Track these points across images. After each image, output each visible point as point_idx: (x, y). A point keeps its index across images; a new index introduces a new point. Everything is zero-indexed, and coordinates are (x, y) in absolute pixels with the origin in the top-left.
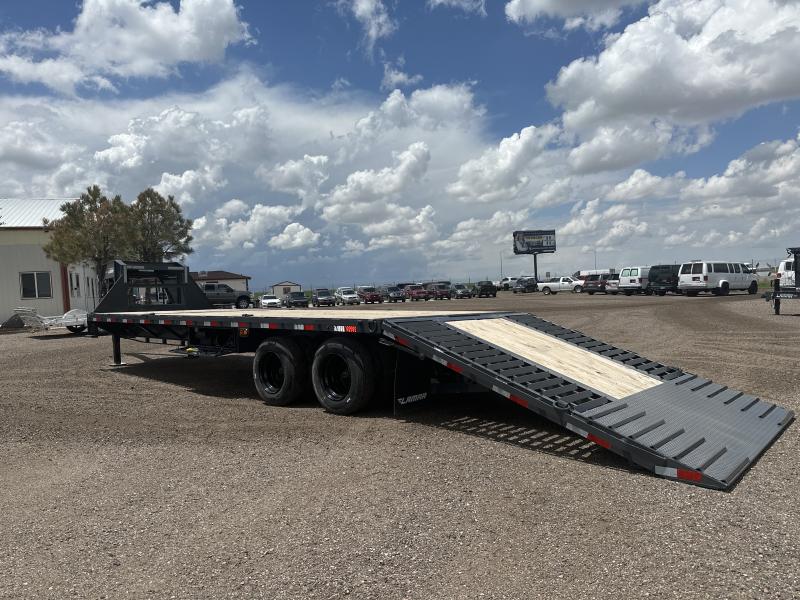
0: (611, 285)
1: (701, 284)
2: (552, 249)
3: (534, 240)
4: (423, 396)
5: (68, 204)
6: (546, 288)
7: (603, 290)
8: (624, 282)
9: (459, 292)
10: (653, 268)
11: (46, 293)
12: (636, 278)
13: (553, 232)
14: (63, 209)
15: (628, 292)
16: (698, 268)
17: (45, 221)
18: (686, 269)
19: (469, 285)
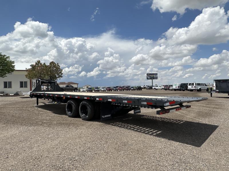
0: (171, 88)
1: (194, 88)
2: (157, 78)
3: (152, 76)
4: (110, 115)
5: (32, 65)
6: (155, 88)
7: (169, 89)
8: (174, 87)
9: (132, 89)
10: (181, 84)
11: (26, 86)
12: (177, 86)
13: (157, 74)
14: (31, 66)
15: (175, 90)
16: (193, 84)
17: (26, 69)
18: (190, 84)
19: (135, 87)
